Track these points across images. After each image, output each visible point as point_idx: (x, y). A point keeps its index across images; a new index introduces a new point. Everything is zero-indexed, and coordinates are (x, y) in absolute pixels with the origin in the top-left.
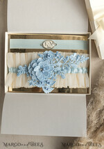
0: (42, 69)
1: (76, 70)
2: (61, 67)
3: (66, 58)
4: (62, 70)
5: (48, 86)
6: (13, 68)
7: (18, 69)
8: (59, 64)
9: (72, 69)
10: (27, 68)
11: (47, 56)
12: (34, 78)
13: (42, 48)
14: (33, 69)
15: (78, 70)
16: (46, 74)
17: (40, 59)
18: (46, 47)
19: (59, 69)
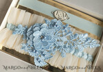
0: (42, 37)
1: (80, 54)
2: (66, 43)
4: (65, 47)
5: (42, 58)
6: (12, 25)
7: (17, 27)
8: (65, 39)
9: (77, 50)
10: (27, 29)
12: (29, 43)
13: (52, 16)
14: (33, 32)
15: (83, 55)
16: (45, 44)
17: (45, 25)
18: (57, 16)
19: (62, 44)
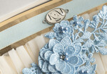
0: (63, 57)
2: (93, 37)
3: (94, 19)
4: (96, 42)
8: (88, 35)
10: (37, 67)
11: (61, 31)
14: (48, 62)
16: (74, 60)
17: (52, 41)
19: (91, 43)
